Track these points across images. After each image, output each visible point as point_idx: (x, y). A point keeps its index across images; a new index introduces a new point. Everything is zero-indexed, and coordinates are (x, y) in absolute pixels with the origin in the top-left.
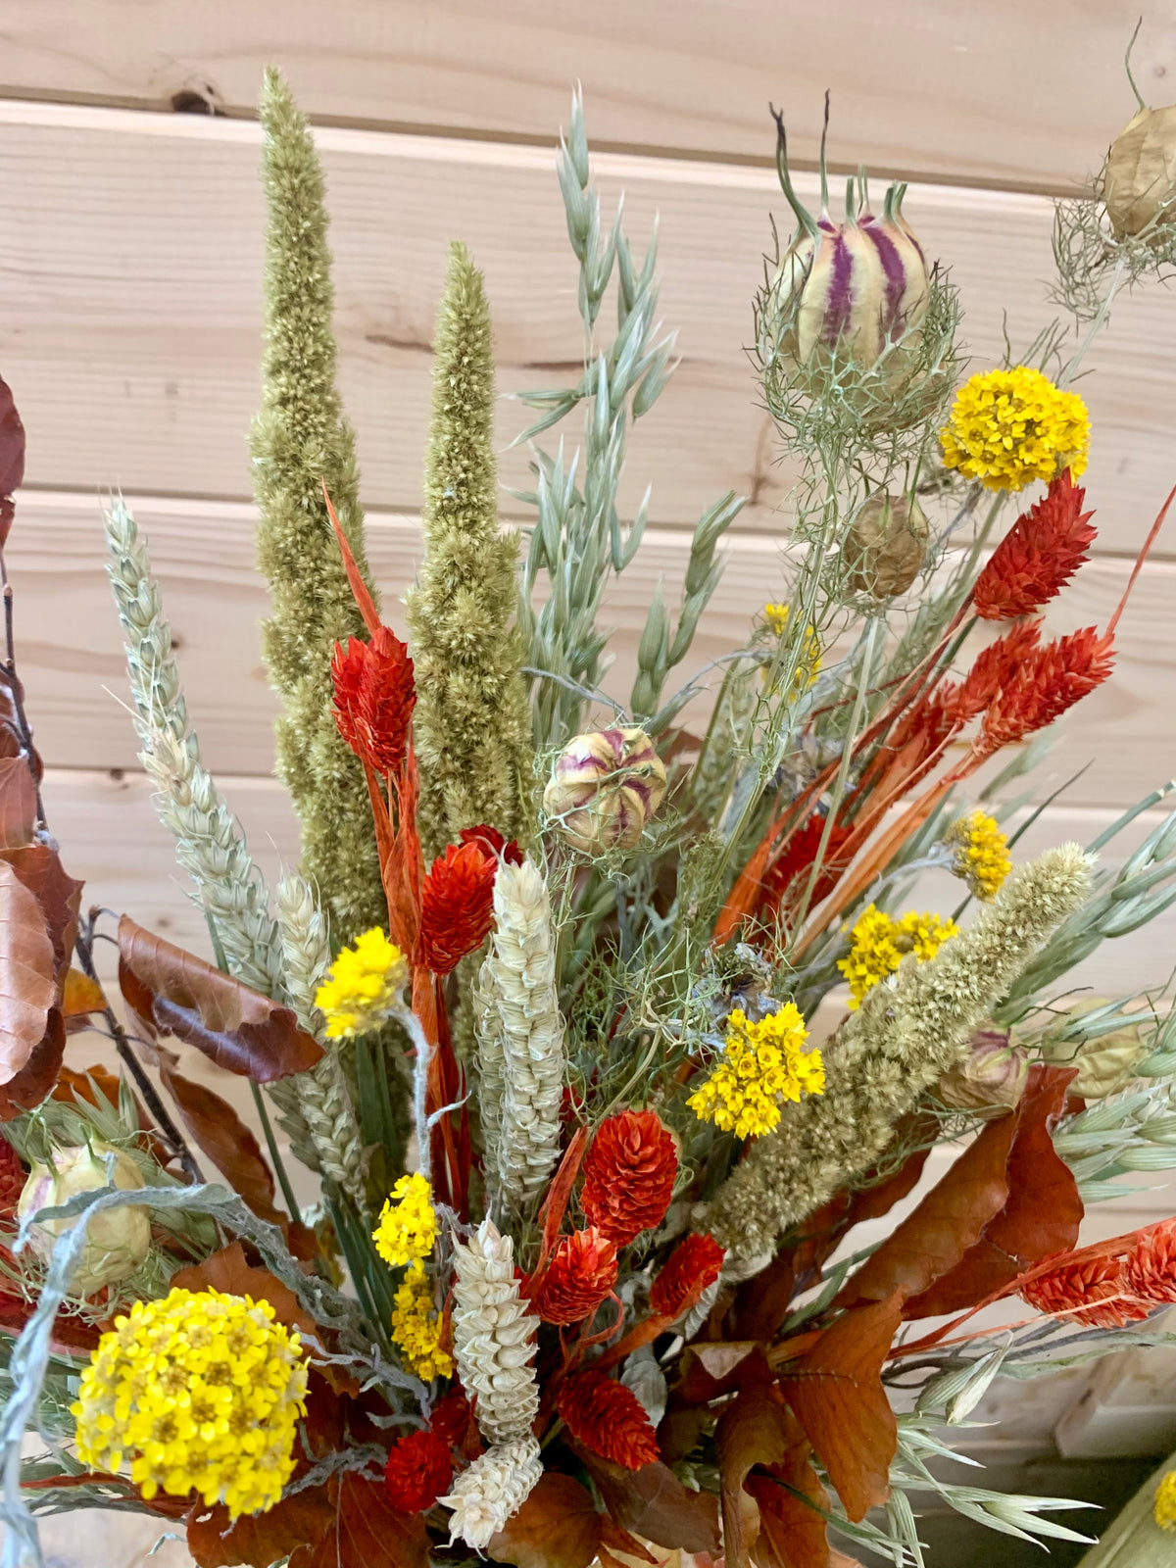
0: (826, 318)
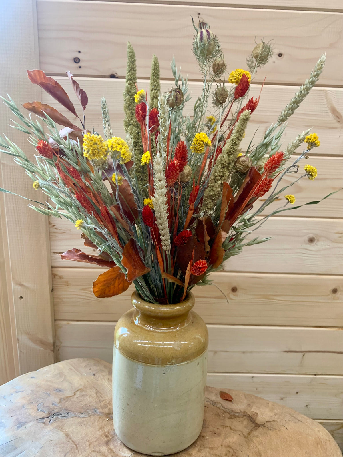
0: (200, 39)
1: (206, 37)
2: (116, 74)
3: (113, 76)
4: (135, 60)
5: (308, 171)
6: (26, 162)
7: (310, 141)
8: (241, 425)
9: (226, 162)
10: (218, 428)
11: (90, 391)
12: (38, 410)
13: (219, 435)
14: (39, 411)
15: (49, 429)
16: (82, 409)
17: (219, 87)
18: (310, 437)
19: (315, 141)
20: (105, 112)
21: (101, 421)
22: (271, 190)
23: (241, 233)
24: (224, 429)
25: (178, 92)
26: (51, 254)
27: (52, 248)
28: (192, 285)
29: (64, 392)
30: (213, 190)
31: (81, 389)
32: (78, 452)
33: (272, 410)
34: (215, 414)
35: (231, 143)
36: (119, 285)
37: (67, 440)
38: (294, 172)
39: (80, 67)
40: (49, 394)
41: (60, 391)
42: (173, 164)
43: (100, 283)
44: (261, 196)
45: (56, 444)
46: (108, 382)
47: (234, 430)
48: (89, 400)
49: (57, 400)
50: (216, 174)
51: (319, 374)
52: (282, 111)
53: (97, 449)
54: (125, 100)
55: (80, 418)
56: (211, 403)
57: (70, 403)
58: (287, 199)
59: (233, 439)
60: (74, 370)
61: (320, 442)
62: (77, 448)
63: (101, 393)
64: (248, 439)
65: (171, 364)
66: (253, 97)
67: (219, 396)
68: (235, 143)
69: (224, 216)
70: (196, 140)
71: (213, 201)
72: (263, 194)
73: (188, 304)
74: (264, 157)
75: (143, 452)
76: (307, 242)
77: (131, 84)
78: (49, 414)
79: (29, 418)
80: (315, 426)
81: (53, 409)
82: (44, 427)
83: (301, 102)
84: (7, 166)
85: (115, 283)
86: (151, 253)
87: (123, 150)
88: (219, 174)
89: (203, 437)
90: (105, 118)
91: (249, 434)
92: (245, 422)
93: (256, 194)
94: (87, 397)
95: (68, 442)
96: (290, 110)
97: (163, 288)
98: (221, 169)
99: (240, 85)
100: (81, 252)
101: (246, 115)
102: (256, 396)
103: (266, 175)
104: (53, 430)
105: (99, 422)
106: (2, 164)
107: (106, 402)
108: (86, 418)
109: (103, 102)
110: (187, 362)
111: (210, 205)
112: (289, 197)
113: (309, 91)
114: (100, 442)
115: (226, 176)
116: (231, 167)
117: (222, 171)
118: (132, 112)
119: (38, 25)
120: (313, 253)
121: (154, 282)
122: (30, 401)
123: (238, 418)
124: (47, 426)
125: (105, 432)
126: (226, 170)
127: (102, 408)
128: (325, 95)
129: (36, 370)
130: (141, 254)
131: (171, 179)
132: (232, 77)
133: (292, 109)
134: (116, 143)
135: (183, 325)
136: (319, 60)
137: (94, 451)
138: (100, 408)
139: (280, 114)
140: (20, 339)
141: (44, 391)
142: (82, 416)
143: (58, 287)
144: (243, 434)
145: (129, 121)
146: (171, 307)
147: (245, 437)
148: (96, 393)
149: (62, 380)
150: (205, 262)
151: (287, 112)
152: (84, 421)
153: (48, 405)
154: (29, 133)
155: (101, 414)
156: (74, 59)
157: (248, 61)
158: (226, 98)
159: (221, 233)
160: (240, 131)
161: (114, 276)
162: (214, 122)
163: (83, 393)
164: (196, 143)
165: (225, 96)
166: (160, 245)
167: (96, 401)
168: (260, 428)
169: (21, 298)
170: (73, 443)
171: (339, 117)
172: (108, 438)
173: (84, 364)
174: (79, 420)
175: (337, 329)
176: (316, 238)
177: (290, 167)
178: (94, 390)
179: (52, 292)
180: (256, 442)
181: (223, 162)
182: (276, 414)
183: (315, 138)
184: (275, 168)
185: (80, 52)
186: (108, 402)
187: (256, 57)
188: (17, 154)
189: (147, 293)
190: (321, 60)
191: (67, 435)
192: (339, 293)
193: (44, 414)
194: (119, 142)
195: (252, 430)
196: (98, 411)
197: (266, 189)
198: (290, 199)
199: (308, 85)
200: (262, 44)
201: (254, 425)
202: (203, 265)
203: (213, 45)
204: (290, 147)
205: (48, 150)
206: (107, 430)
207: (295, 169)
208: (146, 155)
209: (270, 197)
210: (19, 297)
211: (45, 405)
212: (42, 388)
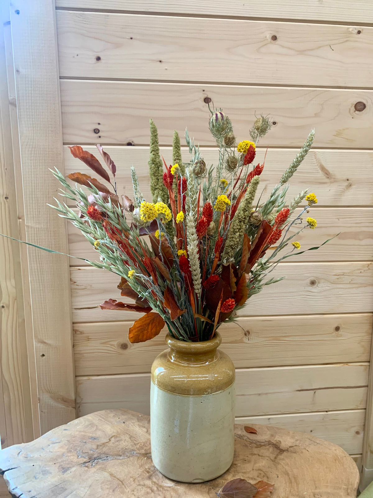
0: (216, 120)
1: (220, 119)
2: (133, 142)
3: (129, 144)
4: (157, 134)
5: (310, 222)
6: (81, 225)
7: (310, 199)
8: (268, 452)
9: (242, 217)
10: (247, 457)
11: (124, 437)
12: (78, 456)
13: (249, 462)
14: (80, 457)
15: (92, 471)
16: (120, 452)
17: (230, 156)
18: (329, 455)
19: (314, 199)
20: (135, 179)
21: (140, 461)
22: (281, 239)
23: (260, 275)
24: (253, 456)
25: (201, 163)
26: (72, 310)
27: (73, 304)
28: (220, 323)
29: (99, 439)
30: (233, 240)
31: (114, 436)
32: (125, 487)
33: (293, 437)
34: (244, 446)
35: (245, 202)
36: (151, 330)
37: (112, 479)
38: (299, 223)
39: (100, 137)
40: (85, 442)
41: (95, 439)
42: (203, 221)
43: (135, 329)
44: (273, 244)
45: (103, 483)
46: (139, 428)
47: (262, 456)
48: (124, 444)
49: (94, 447)
50: (235, 227)
51: (330, 410)
52: (283, 174)
53: (142, 483)
54: (151, 168)
55: (120, 460)
56: (238, 437)
57: (107, 448)
58: (294, 245)
59: (262, 463)
60: (104, 420)
61: (338, 458)
62: (123, 484)
63: (134, 438)
64: (276, 463)
65: (207, 393)
66: (259, 164)
67: (244, 430)
68: (249, 202)
69: (247, 261)
70: (219, 201)
71: (233, 250)
72: (275, 242)
73: (217, 341)
74: (272, 212)
75: (184, 481)
76: (309, 284)
77: (155, 154)
78: (90, 459)
79: (72, 464)
80: (332, 446)
81: (93, 455)
82: (88, 470)
83: (298, 166)
84: (31, 228)
85: (148, 328)
86: (184, 297)
87: (167, 212)
88: (237, 227)
89: (235, 465)
90: (134, 184)
91: (276, 458)
92: (271, 449)
93: (269, 242)
94: (122, 442)
95: (114, 480)
96: (289, 173)
97: (195, 328)
98: (238, 223)
99: (248, 154)
100: (117, 302)
101: (256, 180)
102: (277, 428)
103: (277, 227)
104: (97, 472)
105: (138, 462)
106: (27, 226)
107: (141, 444)
108: (126, 459)
109: (133, 171)
110: (221, 391)
111: (231, 253)
112: (295, 244)
113: (304, 158)
114: (143, 477)
115: (243, 229)
116: (246, 221)
117: (240, 225)
118: (157, 178)
119: (61, 101)
120: (316, 294)
121: (187, 323)
122: (69, 450)
123: (264, 447)
124: (90, 469)
125: (146, 469)
126: (242, 224)
127: (138, 449)
128: (315, 155)
129: (67, 424)
130: (176, 298)
131: (201, 233)
132: (240, 147)
133: (292, 172)
134: (160, 207)
135: (213, 360)
136: (310, 134)
137: (139, 485)
138: (136, 449)
139: (282, 177)
140: (41, 398)
141: (80, 440)
142: (121, 458)
143: (79, 342)
144: (270, 459)
145: (155, 185)
146: (204, 344)
147: (272, 461)
148: (130, 438)
149: (94, 429)
150: (233, 300)
151: (287, 174)
152: (124, 462)
153: (86, 452)
154: (75, 200)
155: (138, 455)
156: (94, 130)
157: (251, 132)
158: (236, 164)
159: (245, 275)
160: (253, 193)
161: (148, 321)
162: (227, 184)
163: (117, 439)
164: (218, 203)
165: (235, 163)
166: (193, 289)
167: (131, 445)
168: (285, 452)
169: (43, 355)
170: (118, 480)
171: (328, 173)
172: (150, 474)
173: (112, 415)
174: (120, 461)
175: (342, 364)
176: (316, 281)
177: (295, 220)
178: (128, 435)
179: (73, 347)
180: (282, 464)
181: (240, 217)
182: (297, 440)
183: (314, 197)
184: (284, 221)
185: (99, 124)
186: (143, 444)
187: (258, 129)
188: (75, 219)
189: (182, 332)
190: (312, 133)
191: (111, 475)
192: (342, 331)
193: (84, 459)
194: (163, 206)
195: (277, 455)
196: (135, 452)
197: (277, 238)
198: (297, 245)
199: (303, 154)
200: (262, 118)
201: (279, 451)
202: (232, 302)
203: (226, 124)
204: (293, 204)
205: (97, 214)
206: (147, 467)
207: (299, 221)
208: (180, 215)
209: (280, 244)
210: (41, 355)
211: (83, 452)
212: (77, 438)
